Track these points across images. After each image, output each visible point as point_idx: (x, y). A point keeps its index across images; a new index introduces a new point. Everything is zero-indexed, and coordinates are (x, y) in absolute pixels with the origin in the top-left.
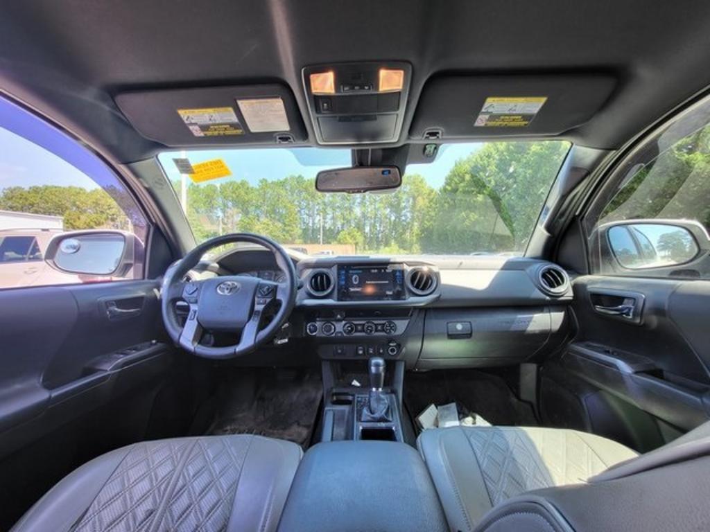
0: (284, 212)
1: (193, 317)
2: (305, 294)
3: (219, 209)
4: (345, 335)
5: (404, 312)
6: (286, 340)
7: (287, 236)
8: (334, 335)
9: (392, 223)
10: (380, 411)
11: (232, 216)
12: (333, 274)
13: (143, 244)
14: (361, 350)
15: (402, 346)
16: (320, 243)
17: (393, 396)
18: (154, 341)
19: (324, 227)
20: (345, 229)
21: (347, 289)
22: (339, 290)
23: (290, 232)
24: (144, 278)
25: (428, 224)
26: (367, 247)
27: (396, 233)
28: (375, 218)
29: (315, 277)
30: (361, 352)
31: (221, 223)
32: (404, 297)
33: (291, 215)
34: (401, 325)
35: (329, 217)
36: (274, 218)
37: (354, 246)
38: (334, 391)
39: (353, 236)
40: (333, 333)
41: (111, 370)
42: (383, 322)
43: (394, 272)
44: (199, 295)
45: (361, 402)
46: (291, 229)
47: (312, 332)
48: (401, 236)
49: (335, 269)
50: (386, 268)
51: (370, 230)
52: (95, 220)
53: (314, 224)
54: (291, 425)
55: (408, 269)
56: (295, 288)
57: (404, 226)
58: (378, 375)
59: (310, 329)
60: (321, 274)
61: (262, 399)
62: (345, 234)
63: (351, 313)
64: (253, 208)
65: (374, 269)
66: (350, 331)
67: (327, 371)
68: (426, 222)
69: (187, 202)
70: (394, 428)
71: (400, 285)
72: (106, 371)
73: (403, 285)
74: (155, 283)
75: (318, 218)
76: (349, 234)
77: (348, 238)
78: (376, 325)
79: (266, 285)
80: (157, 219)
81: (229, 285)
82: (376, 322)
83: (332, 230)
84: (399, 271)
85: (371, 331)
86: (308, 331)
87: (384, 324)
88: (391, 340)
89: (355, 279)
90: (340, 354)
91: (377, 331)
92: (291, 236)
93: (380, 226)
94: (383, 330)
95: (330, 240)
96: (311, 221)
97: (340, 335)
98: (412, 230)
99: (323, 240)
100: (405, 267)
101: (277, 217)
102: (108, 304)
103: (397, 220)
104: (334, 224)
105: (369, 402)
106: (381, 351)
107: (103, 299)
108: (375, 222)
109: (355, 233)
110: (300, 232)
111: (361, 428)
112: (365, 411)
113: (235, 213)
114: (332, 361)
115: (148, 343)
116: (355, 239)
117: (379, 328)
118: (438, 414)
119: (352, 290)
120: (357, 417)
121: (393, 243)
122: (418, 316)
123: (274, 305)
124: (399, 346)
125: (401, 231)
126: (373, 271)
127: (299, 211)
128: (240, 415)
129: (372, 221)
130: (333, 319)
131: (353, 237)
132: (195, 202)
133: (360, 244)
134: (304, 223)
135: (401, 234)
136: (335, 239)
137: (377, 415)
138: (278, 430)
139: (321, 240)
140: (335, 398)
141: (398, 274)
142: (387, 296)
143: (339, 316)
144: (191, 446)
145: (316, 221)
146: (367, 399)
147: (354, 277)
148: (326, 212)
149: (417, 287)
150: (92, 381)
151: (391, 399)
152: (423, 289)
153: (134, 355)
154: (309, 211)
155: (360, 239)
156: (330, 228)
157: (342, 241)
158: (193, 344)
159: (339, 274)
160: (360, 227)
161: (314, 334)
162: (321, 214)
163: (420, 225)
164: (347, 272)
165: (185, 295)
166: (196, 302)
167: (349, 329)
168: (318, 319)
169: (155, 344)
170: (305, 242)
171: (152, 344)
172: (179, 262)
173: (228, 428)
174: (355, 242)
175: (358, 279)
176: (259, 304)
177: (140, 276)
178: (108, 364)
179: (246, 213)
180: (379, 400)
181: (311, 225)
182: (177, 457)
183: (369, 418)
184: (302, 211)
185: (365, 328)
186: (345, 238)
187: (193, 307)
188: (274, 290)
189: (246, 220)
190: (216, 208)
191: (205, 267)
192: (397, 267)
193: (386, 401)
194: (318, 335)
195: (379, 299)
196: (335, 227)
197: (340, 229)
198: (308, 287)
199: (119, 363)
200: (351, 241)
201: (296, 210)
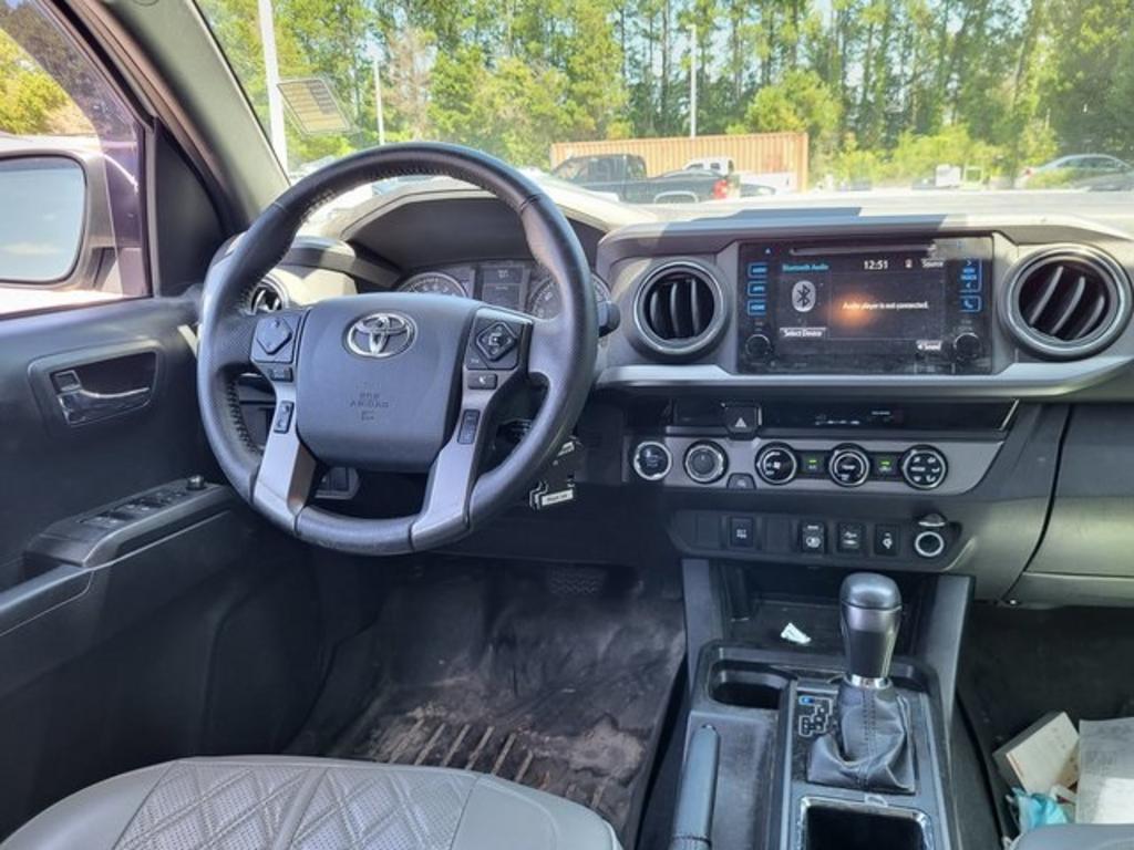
0: (568, 32)
1: (284, 424)
2: (627, 346)
3: (369, 34)
4: (760, 484)
5: (979, 417)
6: (569, 495)
7: (581, 114)
8: (722, 483)
9: (950, 45)
10: (875, 756)
11: (410, 56)
12: (723, 275)
13: (133, 180)
14: (813, 533)
15: (965, 530)
16: (687, 134)
17: (924, 699)
18: (197, 480)
19: (701, 73)
20: (776, 78)
21: (771, 329)
22: (743, 336)
23: (590, 102)
24: (150, 294)
25: (1096, 38)
26: (850, 137)
27: (961, 81)
28: (886, 30)
29: (661, 286)
30: (814, 542)
31: (378, 83)
32: (986, 362)
33: (592, 38)
34: (967, 461)
35: (720, 38)
36: (538, 54)
37: (806, 137)
38: (722, 654)
39: (800, 104)
40: (719, 478)
41: (91, 562)
42: (901, 446)
43: (954, 267)
44: (295, 354)
45: (808, 711)
46: (595, 89)
47: (650, 471)
48: (981, 90)
49: (729, 259)
50: (925, 254)
51: (867, 77)
52: (43, 91)
53: (666, 68)
54: (592, 724)
55: (1013, 256)
56: (592, 329)
57: (997, 51)
58: (871, 639)
59: (642, 461)
60: (682, 279)
61: (507, 641)
62: (776, 98)
63: (785, 411)
64: (471, 23)
65: (876, 256)
66: (780, 475)
67: (699, 593)
68: (1086, 31)
69: (276, 20)
70: (921, 819)
71: (974, 316)
72: (78, 565)
73: (984, 319)
74: (180, 307)
75: (680, 43)
76: (788, 96)
77: (783, 112)
78: (872, 456)
79: (495, 324)
80: (159, 107)
81: (381, 324)
82: (870, 446)
83: (732, 87)
84: (975, 264)
85: (854, 476)
86: (637, 466)
87: (901, 456)
88: (924, 509)
89: (802, 293)
90: (742, 542)
91: (874, 475)
92: (592, 112)
93: (904, 59)
94: (897, 475)
95: (721, 122)
96: (658, 55)
97: (742, 484)
98: (1025, 66)
99: (700, 121)
100: (1002, 247)
101: (548, 51)
102: (57, 377)
103: (971, 32)
104: (737, 63)
105: (838, 715)
106: (888, 543)
107: (43, 364)
108: (885, 46)
109: (811, 90)
110: (622, 97)
111: (806, 803)
112: (823, 749)
113: (417, 42)
114: (715, 564)
115: (179, 485)
116: (809, 113)
117: (885, 467)
118: (1077, 747)
119: (789, 333)
120: (794, 764)
121: (947, 121)
122: (1037, 429)
123: (523, 392)
124: (955, 531)
125: (983, 72)
126: (869, 265)
127: (619, 24)
128: (449, 682)
129: (876, 43)
130: (723, 431)
131: (806, 107)
132: (297, 16)
133: (825, 133)
134: (637, 64)
135: (984, 84)
136: (737, 114)
137: (862, 767)
138: (553, 735)
139: (693, 120)
140: (723, 677)
141: (968, 275)
142: (920, 357)
143: (741, 424)
144: (307, 785)
145: (676, 57)
146: (831, 702)
147: (799, 286)
148: (708, 21)
149: (1043, 325)
150: (47, 593)
151: (916, 711)
152: (1065, 334)
153: (149, 519)
154: (651, 20)
155: (829, 111)
156: (721, 80)
157: (762, 122)
158: (290, 506)
159: (743, 278)
160: (827, 67)
161: (657, 476)
162: (693, 27)
163: (1061, 46)
164: (774, 269)
165: (257, 355)
166: (290, 378)
167: (777, 465)
168: (669, 429)
169: (202, 487)
170: (640, 134)
171: (191, 488)
172: (236, 245)
173: (419, 713)
174: (808, 122)
175: (812, 296)
176: (476, 387)
177: (139, 287)
178: (81, 547)
179: (450, 40)
180: (872, 716)
181: (657, 71)
182: (273, 814)
183: (836, 775)
184: (628, 23)
185: (833, 464)
186: (776, 111)
187: (284, 394)
188: (522, 341)
189: (453, 67)
190: (362, 35)
191: (313, 258)
192: (969, 248)
193: (898, 723)
194: (668, 482)
195: (888, 370)
196: (739, 75)
197: (758, 80)
198: (634, 320)
199: (111, 540)
200: (793, 120)
201: (609, 20)
